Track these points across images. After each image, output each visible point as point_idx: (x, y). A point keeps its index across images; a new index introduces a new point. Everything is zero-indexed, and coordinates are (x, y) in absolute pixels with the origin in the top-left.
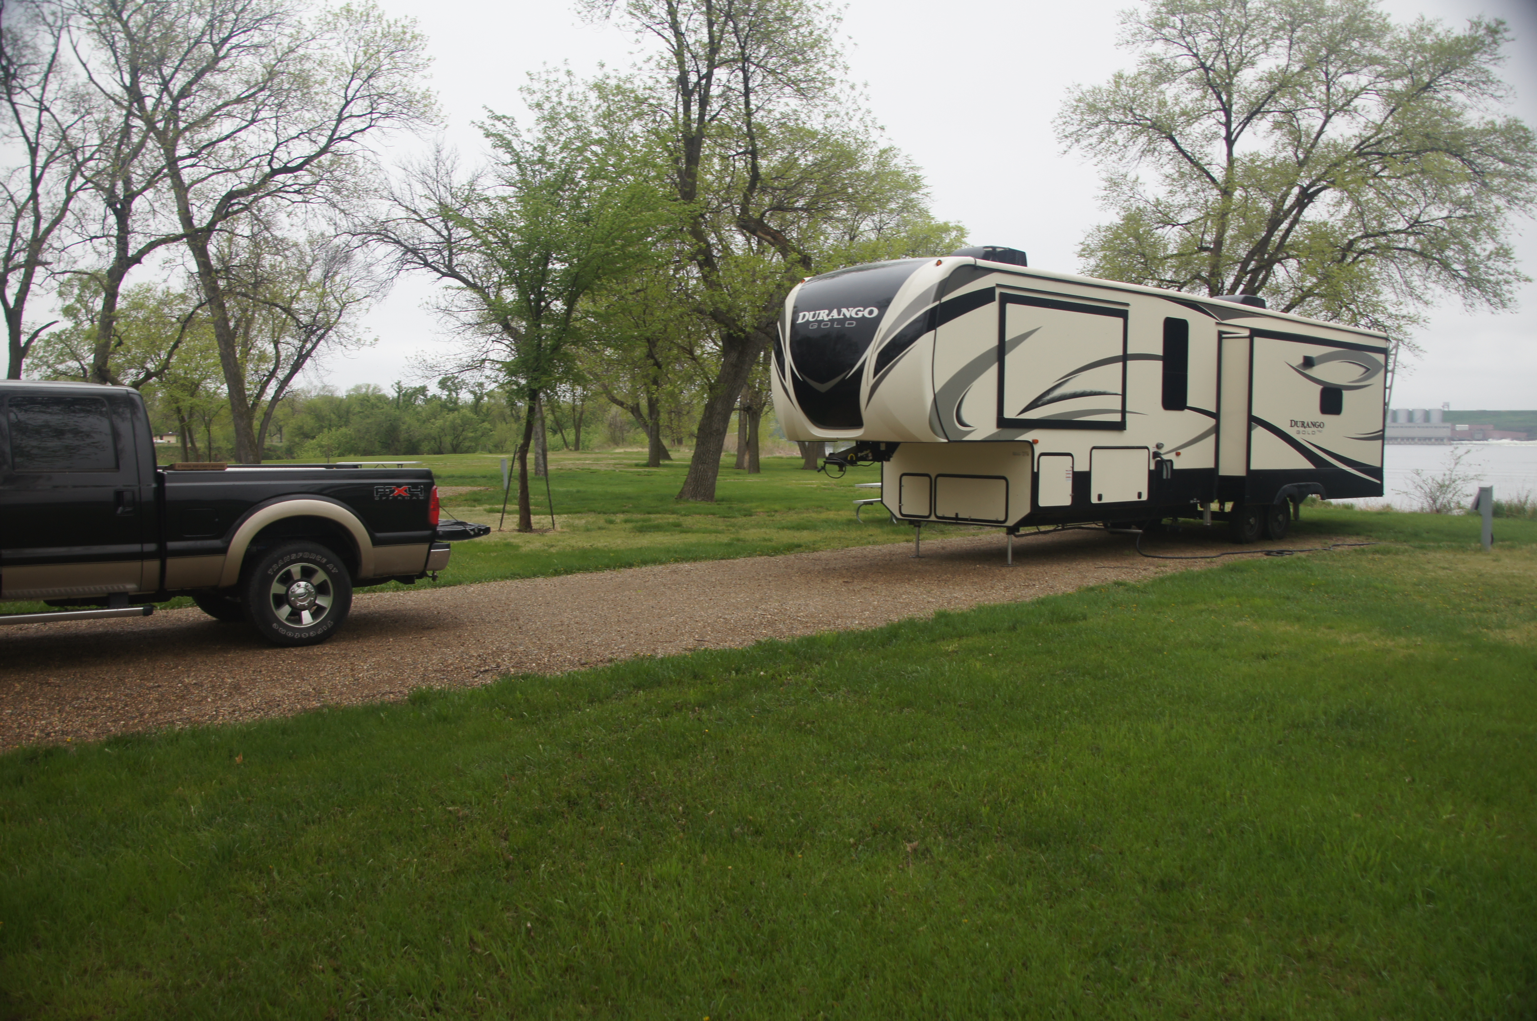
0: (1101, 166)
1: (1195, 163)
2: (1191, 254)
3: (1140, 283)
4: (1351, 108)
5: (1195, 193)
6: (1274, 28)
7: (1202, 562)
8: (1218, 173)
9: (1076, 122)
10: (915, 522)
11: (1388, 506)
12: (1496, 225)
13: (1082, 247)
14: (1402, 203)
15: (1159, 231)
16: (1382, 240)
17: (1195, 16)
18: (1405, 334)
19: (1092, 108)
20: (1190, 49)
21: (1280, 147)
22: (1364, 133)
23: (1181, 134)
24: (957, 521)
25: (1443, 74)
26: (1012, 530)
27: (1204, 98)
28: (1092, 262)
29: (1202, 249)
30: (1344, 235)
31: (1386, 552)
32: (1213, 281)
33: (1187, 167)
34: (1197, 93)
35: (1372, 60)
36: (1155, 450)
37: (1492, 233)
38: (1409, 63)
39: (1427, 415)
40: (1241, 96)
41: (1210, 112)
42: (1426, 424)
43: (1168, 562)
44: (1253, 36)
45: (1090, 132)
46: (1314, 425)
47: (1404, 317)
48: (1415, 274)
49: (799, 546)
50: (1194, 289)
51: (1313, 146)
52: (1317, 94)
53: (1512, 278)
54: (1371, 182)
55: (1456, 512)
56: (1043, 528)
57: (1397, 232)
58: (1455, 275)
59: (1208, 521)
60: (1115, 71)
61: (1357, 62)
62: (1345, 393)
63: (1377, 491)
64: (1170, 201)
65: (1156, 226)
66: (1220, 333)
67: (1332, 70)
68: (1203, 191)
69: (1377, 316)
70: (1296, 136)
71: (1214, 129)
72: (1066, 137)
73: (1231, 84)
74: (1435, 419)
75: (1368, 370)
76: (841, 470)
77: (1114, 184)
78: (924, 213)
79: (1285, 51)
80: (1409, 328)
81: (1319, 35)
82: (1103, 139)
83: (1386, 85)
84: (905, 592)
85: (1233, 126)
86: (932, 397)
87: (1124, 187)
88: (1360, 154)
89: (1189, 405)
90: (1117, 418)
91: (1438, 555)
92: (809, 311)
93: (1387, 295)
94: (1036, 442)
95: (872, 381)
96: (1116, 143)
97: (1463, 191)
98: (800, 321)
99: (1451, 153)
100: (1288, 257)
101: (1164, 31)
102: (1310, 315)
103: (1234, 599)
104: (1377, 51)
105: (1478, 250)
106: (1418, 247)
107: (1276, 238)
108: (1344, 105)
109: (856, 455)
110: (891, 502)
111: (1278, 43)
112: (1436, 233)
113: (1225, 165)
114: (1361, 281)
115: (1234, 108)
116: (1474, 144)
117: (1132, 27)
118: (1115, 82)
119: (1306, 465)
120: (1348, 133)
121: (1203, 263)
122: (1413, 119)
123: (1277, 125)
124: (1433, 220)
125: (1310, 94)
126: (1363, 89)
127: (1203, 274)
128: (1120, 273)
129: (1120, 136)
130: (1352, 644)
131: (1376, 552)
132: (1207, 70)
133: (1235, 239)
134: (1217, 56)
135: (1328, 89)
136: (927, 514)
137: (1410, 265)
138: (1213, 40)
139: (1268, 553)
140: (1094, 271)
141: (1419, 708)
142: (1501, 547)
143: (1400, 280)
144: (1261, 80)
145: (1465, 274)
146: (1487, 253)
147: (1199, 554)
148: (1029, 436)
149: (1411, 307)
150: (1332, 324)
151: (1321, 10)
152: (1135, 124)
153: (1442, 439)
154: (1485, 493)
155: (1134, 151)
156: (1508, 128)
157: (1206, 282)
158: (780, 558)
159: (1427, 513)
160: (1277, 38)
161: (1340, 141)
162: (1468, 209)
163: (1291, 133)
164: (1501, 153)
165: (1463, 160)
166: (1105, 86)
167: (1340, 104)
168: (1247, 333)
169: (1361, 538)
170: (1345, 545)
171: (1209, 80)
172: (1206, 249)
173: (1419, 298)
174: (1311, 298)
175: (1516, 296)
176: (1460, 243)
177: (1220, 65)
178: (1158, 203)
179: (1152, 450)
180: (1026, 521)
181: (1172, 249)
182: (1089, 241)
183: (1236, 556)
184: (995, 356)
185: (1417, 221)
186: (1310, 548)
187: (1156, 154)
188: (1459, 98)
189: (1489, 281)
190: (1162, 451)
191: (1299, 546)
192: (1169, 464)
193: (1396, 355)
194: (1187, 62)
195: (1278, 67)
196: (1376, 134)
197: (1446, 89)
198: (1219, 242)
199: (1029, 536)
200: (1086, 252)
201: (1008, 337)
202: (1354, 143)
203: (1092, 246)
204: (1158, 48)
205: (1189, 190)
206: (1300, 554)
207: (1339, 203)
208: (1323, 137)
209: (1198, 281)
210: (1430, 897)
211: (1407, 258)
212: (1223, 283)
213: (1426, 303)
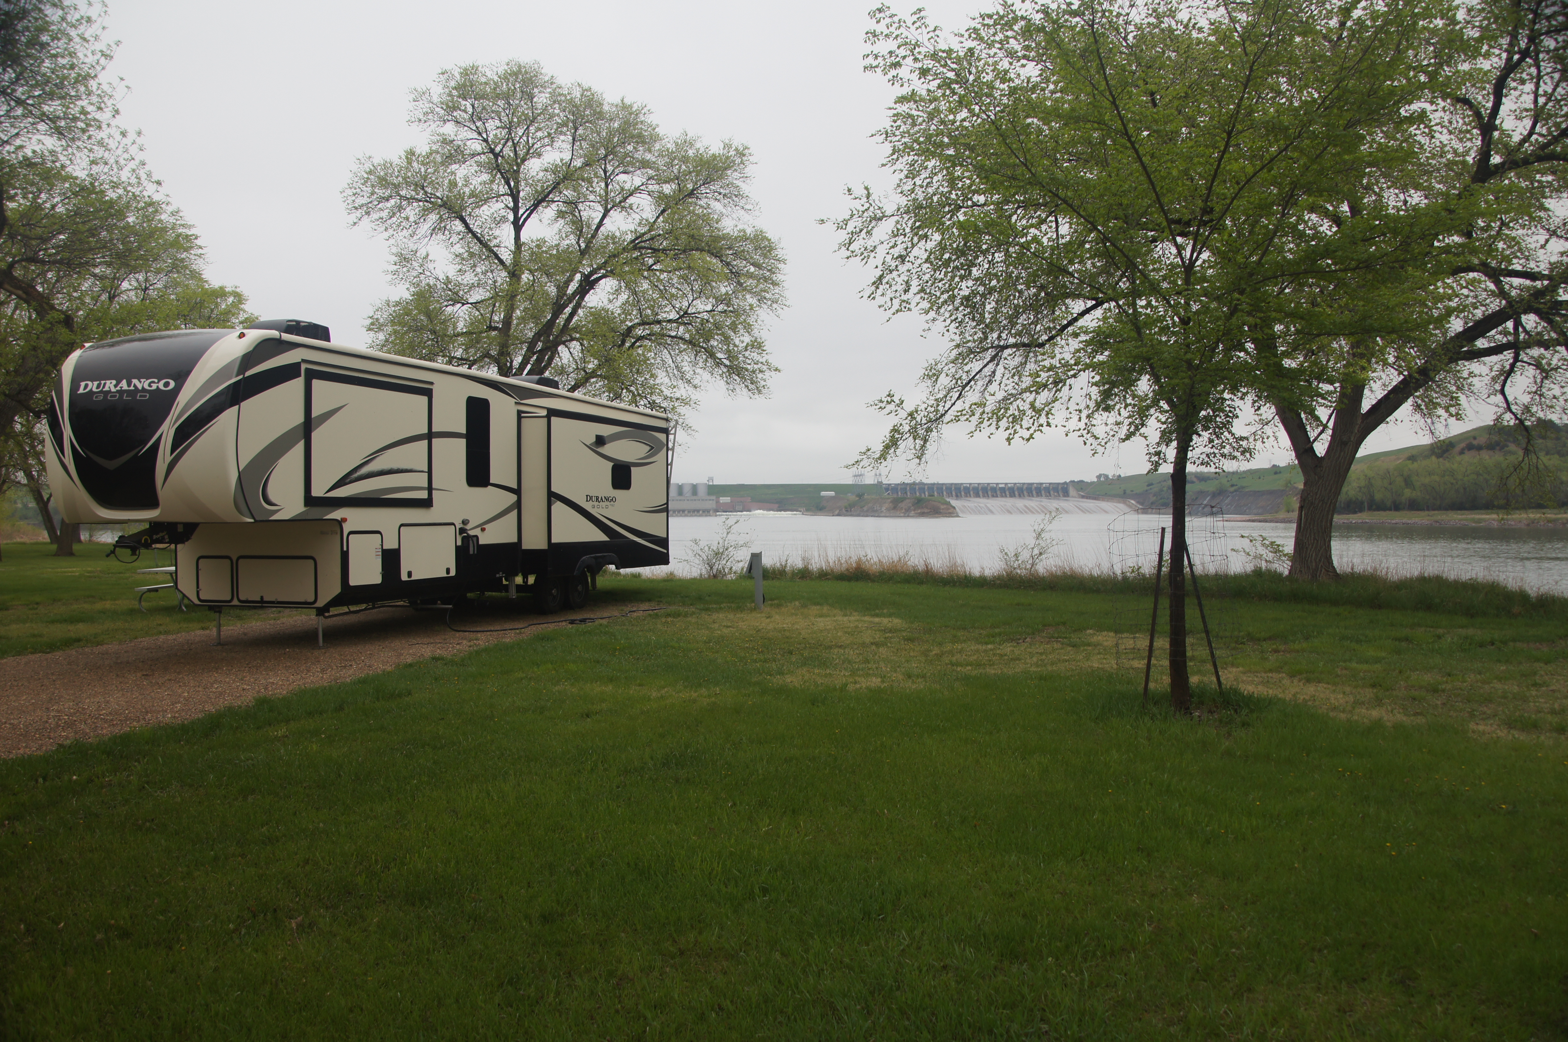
0: (392, 241)
1: (484, 244)
2: (481, 332)
3: (430, 360)
4: (627, 205)
5: (484, 273)
6: (558, 123)
7: (512, 634)
8: (506, 255)
9: (366, 195)
10: (215, 608)
11: (671, 574)
12: (751, 320)
13: (371, 321)
14: (673, 295)
15: (450, 309)
16: (657, 328)
17: (486, 103)
18: (679, 414)
19: (383, 182)
20: (480, 134)
21: (564, 235)
22: (639, 229)
23: (470, 215)
24: (262, 604)
25: (704, 184)
26: (321, 611)
27: (492, 182)
28: (381, 336)
29: (491, 328)
30: (623, 322)
31: (677, 615)
32: (502, 359)
33: (476, 248)
34: (485, 177)
35: (645, 164)
36: (462, 526)
37: (748, 328)
38: (676, 171)
39: (694, 488)
40: (527, 185)
41: (499, 196)
42: (695, 497)
43: (479, 635)
44: (539, 129)
45: (380, 206)
46: (607, 499)
47: (677, 399)
48: (686, 360)
49: (78, 640)
50: (483, 367)
51: (593, 236)
52: (598, 189)
53: (765, 368)
54: (646, 273)
55: (729, 577)
56: (353, 608)
57: (670, 321)
58: (719, 363)
59: (513, 594)
60: (408, 148)
61: (633, 165)
62: (634, 470)
63: (664, 559)
64: (459, 279)
65: (446, 303)
66: (519, 412)
67: (610, 168)
68: (492, 271)
69: (654, 398)
70: (578, 226)
71: (503, 213)
72: (356, 208)
73: (517, 172)
74: (702, 492)
75: (652, 448)
76: (134, 553)
77: (404, 259)
78: (196, 275)
79: (569, 146)
80: (682, 410)
81: (598, 135)
82: (394, 214)
83: (656, 187)
84: (216, 681)
85: (521, 212)
86: (237, 475)
87: (414, 263)
88: (635, 248)
89: (491, 481)
90: (424, 495)
91: (721, 615)
92: (92, 381)
93: (662, 378)
94: (344, 520)
95: (169, 459)
96: (407, 219)
97: (724, 288)
98: (81, 391)
99: (712, 254)
100: (572, 339)
101: (455, 114)
102: (594, 396)
103: (550, 666)
104: (648, 156)
105: (737, 342)
106: (687, 336)
107: (561, 321)
108: (620, 202)
109: (151, 537)
110: (187, 586)
111: (562, 137)
112: (702, 325)
113: (513, 248)
114: (640, 366)
115: (522, 194)
116: (730, 248)
117: (424, 106)
118: (407, 158)
119: (602, 537)
120: (624, 228)
121: (491, 342)
122: (680, 220)
123: (561, 214)
124: (699, 313)
125: (591, 189)
126: (637, 190)
127: (493, 353)
128: (411, 349)
129: (412, 212)
130: (662, 697)
131: (669, 615)
132: (496, 156)
133: (522, 320)
134: (506, 143)
135: (607, 185)
136: (229, 598)
137: (681, 352)
138: (503, 128)
139: (572, 622)
140: (383, 346)
141: (728, 746)
142: (771, 605)
143: (672, 365)
144: (546, 170)
145: (727, 362)
146: (745, 344)
147: (508, 626)
148: (337, 514)
149: (683, 391)
150: (614, 404)
151: (600, 113)
152: (427, 201)
153: (708, 511)
154: (756, 558)
155: (425, 227)
156: (756, 236)
157: (496, 361)
158: (58, 654)
159: (706, 579)
160: (561, 133)
161: (618, 234)
162: (728, 305)
163: (573, 223)
164: (752, 258)
165: (722, 261)
166: (396, 161)
167: (618, 200)
168: (544, 413)
169: (653, 604)
170: (640, 611)
171: (498, 166)
172: (496, 329)
173: (689, 382)
174: (594, 380)
175: (768, 383)
176: (723, 334)
177: (508, 152)
178: (448, 281)
179: (459, 526)
180: (336, 602)
181: (461, 326)
182: (378, 315)
183: (543, 626)
184: (301, 432)
185: (686, 313)
186: (609, 615)
187: (447, 232)
188: (717, 206)
189: (747, 370)
190: (468, 527)
191: (599, 614)
192: (475, 539)
193: (675, 434)
194: (477, 146)
195: (562, 160)
196: (650, 231)
197: (706, 197)
198: (507, 322)
199: (342, 616)
200: (375, 326)
201: (315, 413)
202: (629, 237)
203: (381, 321)
204: (449, 129)
205: (478, 270)
206: (601, 621)
207: (617, 292)
208: (602, 229)
209: (487, 360)
210: (765, 891)
211: (678, 345)
212: (512, 362)
213: (695, 387)
